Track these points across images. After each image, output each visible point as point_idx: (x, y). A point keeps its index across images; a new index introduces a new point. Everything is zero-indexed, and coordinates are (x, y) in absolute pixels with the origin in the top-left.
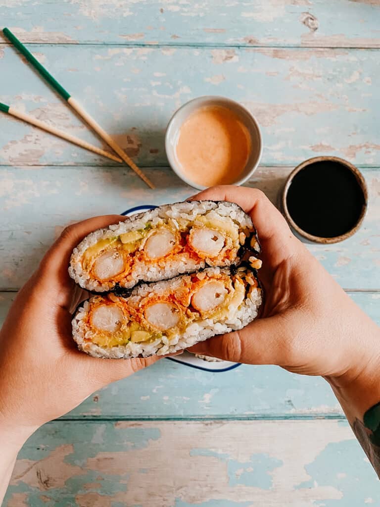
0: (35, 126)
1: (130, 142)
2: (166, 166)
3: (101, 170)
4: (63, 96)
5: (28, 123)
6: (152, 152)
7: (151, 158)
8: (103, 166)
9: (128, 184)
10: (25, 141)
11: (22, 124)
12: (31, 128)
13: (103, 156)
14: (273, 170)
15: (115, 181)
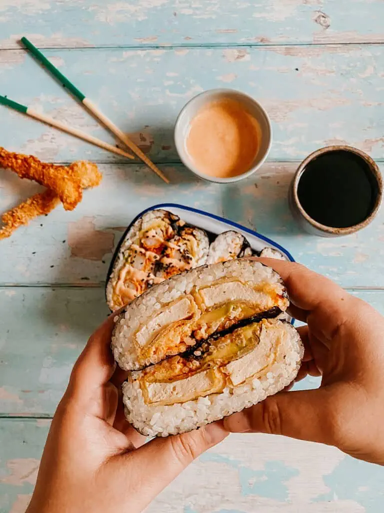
0: (51, 125)
1: (143, 139)
2: (179, 162)
3: (114, 166)
4: (78, 97)
5: (45, 123)
6: (164, 148)
7: (163, 154)
8: (116, 163)
9: (141, 180)
10: (41, 140)
11: (39, 124)
12: (47, 128)
13: (116, 153)
14: (286, 165)
15: (127, 177)
